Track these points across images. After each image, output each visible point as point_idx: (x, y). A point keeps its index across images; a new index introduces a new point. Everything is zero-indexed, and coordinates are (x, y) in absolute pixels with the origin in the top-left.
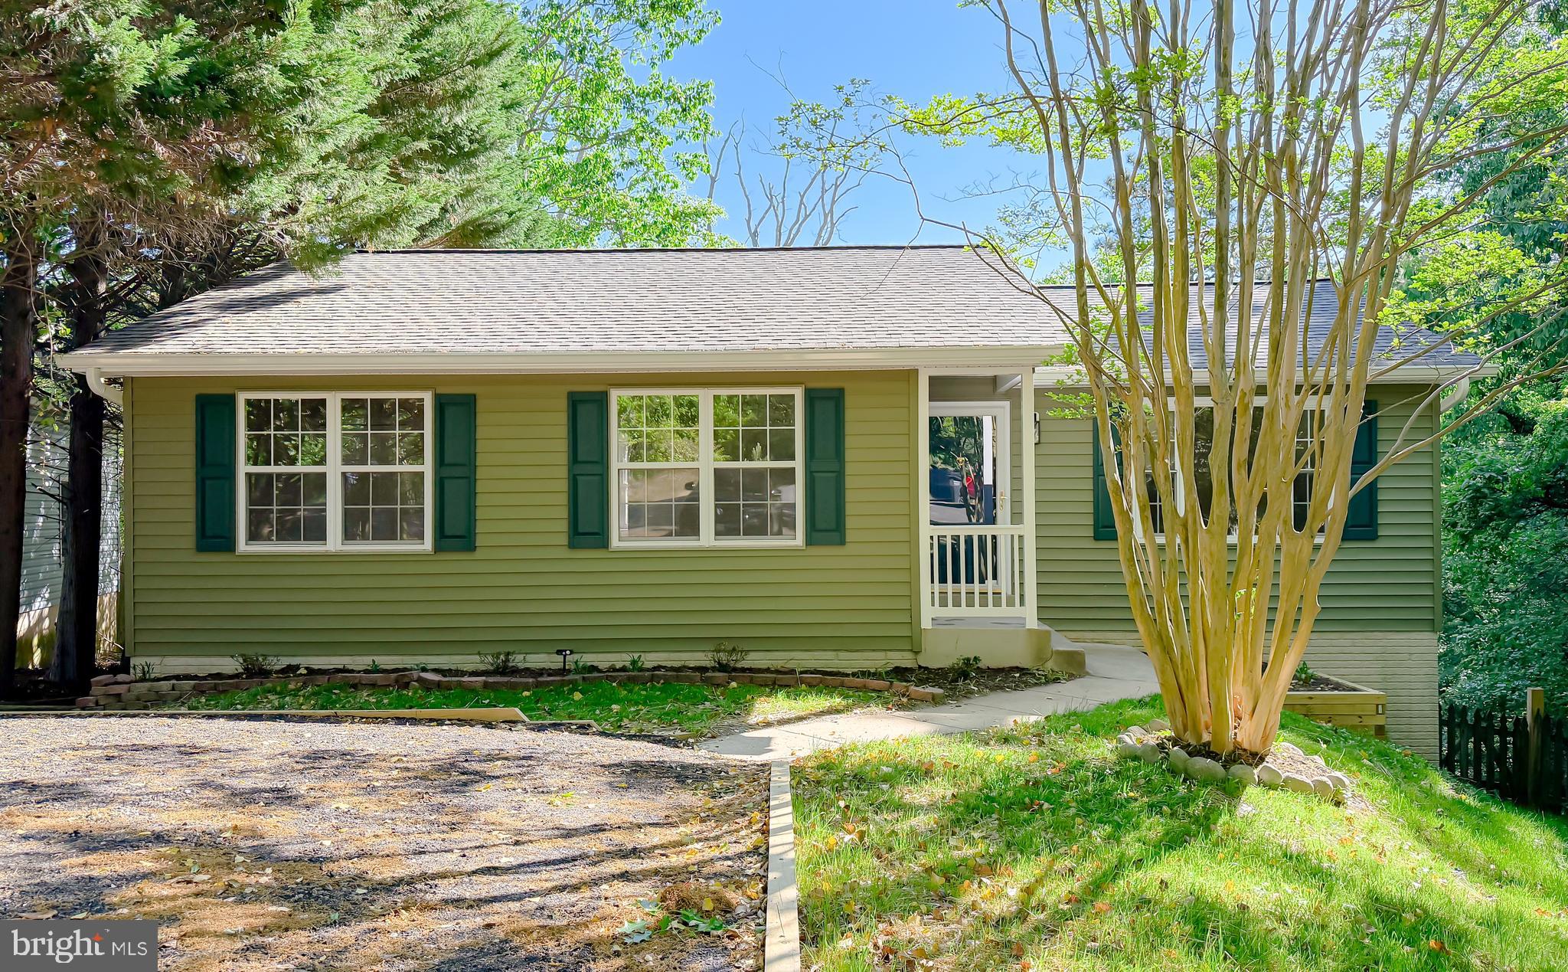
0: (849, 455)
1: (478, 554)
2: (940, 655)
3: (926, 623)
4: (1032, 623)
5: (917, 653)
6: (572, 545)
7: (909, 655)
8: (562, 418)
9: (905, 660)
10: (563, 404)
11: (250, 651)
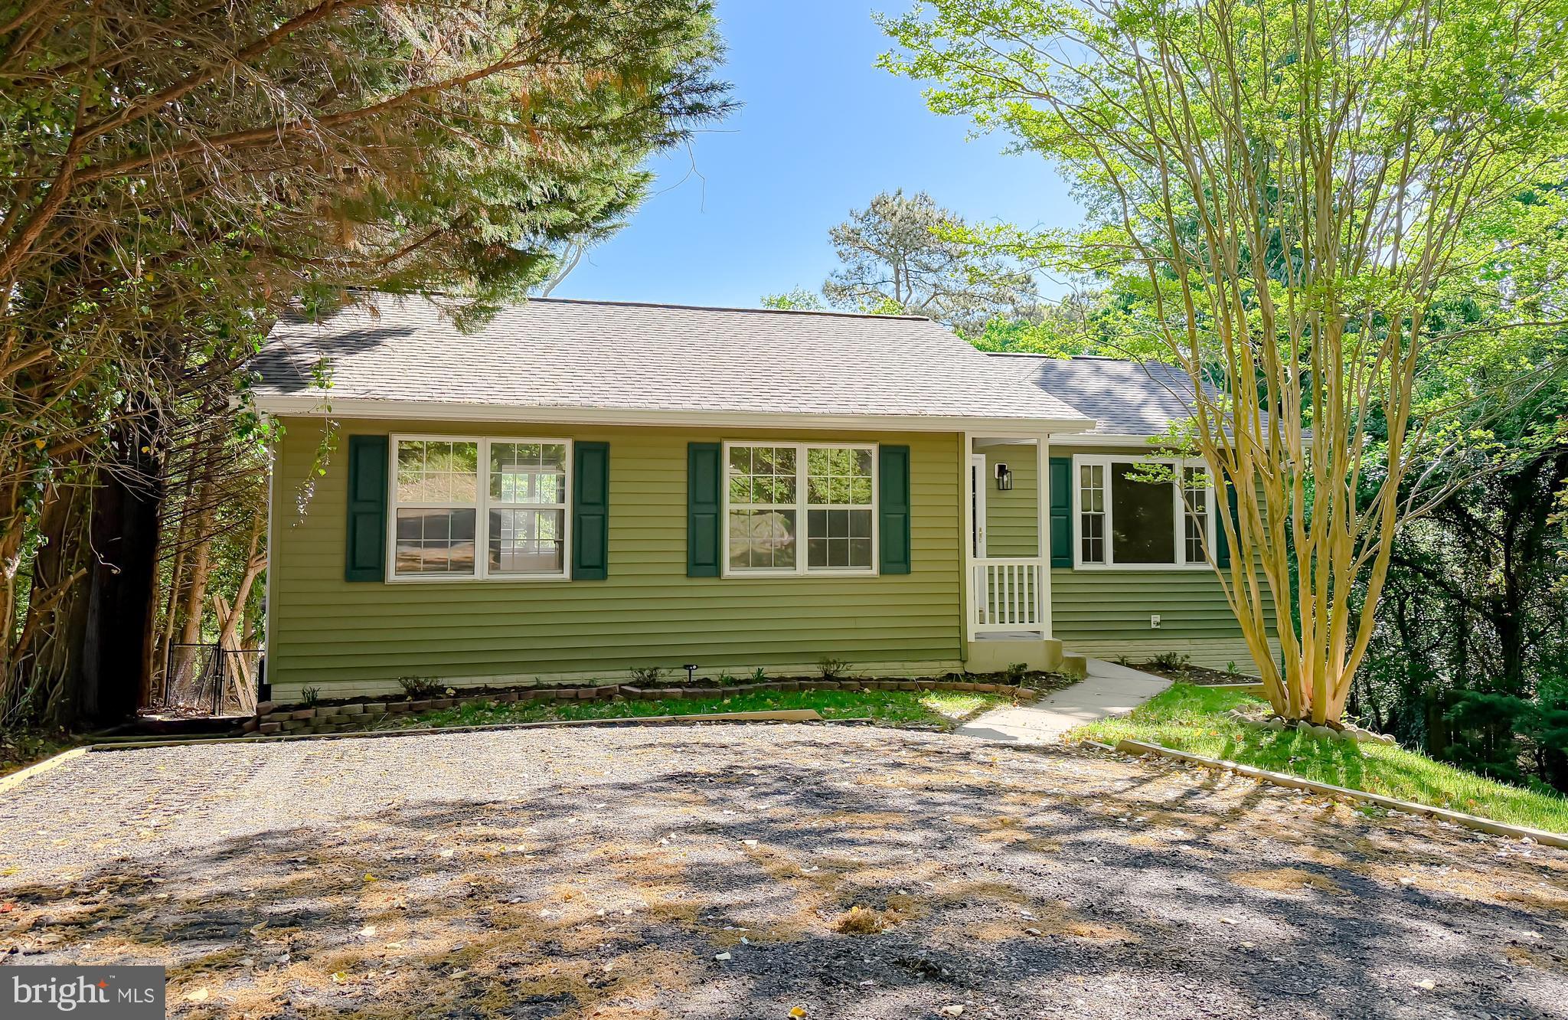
0: (913, 501)
1: (609, 583)
2: (979, 664)
3: (971, 638)
4: (1048, 636)
5: (964, 662)
6: (689, 575)
7: (957, 664)
8: (682, 465)
9: (955, 668)
10: (683, 453)
11: (410, 673)
